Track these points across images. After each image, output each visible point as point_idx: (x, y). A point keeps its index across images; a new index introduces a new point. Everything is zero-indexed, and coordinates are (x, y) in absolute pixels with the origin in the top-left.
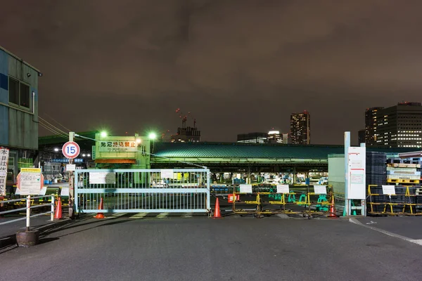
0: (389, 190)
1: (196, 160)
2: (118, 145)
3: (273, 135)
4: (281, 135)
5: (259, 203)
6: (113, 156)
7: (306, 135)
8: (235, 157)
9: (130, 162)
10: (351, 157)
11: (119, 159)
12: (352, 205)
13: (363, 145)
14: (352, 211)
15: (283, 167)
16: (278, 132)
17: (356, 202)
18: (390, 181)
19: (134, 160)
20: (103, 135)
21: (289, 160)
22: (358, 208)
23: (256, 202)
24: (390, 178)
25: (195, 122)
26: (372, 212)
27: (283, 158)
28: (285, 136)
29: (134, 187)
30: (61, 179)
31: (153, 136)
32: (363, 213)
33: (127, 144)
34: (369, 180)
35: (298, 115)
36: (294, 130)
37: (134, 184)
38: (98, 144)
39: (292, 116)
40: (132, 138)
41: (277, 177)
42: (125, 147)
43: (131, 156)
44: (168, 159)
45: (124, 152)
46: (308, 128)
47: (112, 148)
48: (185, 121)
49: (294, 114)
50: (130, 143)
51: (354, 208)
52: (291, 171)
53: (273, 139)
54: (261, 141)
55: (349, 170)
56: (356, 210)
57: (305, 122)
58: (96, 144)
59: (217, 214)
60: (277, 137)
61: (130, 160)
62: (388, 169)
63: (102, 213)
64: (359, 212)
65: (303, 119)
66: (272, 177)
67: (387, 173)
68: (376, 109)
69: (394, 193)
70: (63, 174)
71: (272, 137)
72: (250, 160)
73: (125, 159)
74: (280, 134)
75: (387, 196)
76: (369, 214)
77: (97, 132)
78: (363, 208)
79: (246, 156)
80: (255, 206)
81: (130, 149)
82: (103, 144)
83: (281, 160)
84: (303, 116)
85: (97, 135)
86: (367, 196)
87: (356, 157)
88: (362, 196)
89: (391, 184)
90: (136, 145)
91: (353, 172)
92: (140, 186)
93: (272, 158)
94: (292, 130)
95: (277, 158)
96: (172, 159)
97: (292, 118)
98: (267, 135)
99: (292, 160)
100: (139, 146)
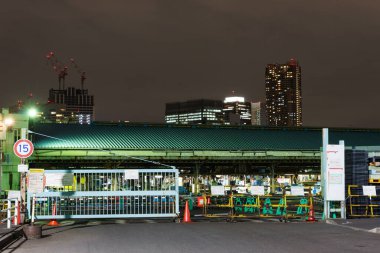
0: (369, 191)
3: (233, 104)
4: (248, 105)
5: (232, 206)
7: (294, 105)
8: (173, 149)
10: (330, 155)
12: (331, 207)
13: (342, 142)
14: (332, 214)
15: (254, 164)
16: (241, 99)
17: (336, 204)
18: (371, 181)
21: (264, 154)
22: (338, 210)
23: (229, 205)
24: (372, 178)
25: (83, 79)
26: (352, 215)
27: (254, 150)
28: (256, 105)
31: (33, 113)
32: (343, 216)
34: (349, 180)
35: (279, 68)
36: (272, 96)
39: (267, 70)
41: (242, 183)
46: (297, 92)
48: (63, 75)
49: (272, 66)
51: (333, 210)
52: (267, 173)
53: (234, 111)
54: (211, 116)
55: (327, 169)
56: (336, 213)
57: (292, 81)
59: (186, 218)
60: (241, 107)
62: (370, 168)
63: (55, 220)
64: (338, 214)
65: (289, 75)
66: (232, 183)
67: (369, 173)
69: (375, 194)
71: (230, 108)
72: (198, 153)
74: (245, 103)
75: (367, 197)
76: (348, 216)
78: (342, 210)
79: (191, 146)
80: (228, 209)
83: (251, 154)
84: (289, 70)
86: (346, 196)
87: (334, 156)
88: (341, 197)
89: (373, 184)
90: (5, 129)
91: (332, 172)
93: (235, 150)
94: (269, 95)
95: (243, 151)
97: (267, 73)
98: (222, 105)
99: (270, 153)
100: (10, 130)
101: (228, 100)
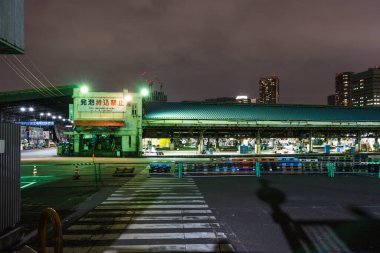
1: (196, 122)
2: (102, 103)
3: (242, 100)
6: (95, 117)
7: (275, 100)
8: (242, 120)
9: (118, 125)
11: (104, 121)
16: (246, 97)
19: (122, 122)
20: (83, 90)
21: (305, 124)
28: (254, 101)
29: (121, 156)
30: (27, 145)
31: (145, 92)
33: (113, 102)
35: (267, 80)
36: (263, 95)
37: (121, 153)
38: (77, 101)
39: (261, 81)
40: (120, 95)
42: (110, 106)
43: (118, 117)
44: (162, 122)
45: (109, 112)
46: (277, 93)
47: (94, 107)
49: (263, 79)
50: (118, 100)
57: (274, 87)
58: (75, 102)
60: (245, 101)
61: (117, 122)
65: (272, 84)
68: (346, 73)
70: (29, 139)
71: (240, 102)
72: (260, 123)
73: (111, 121)
74: (248, 99)
77: (76, 87)
81: (117, 108)
82: (83, 102)
83: (295, 124)
84: (272, 81)
85: (75, 90)
90: (125, 104)
92: (129, 155)
93: (285, 120)
94: (261, 95)
95: (291, 121)
96: (167, 122)
99: (309, 123)
100: (129, 105)
101: (238, 98)
